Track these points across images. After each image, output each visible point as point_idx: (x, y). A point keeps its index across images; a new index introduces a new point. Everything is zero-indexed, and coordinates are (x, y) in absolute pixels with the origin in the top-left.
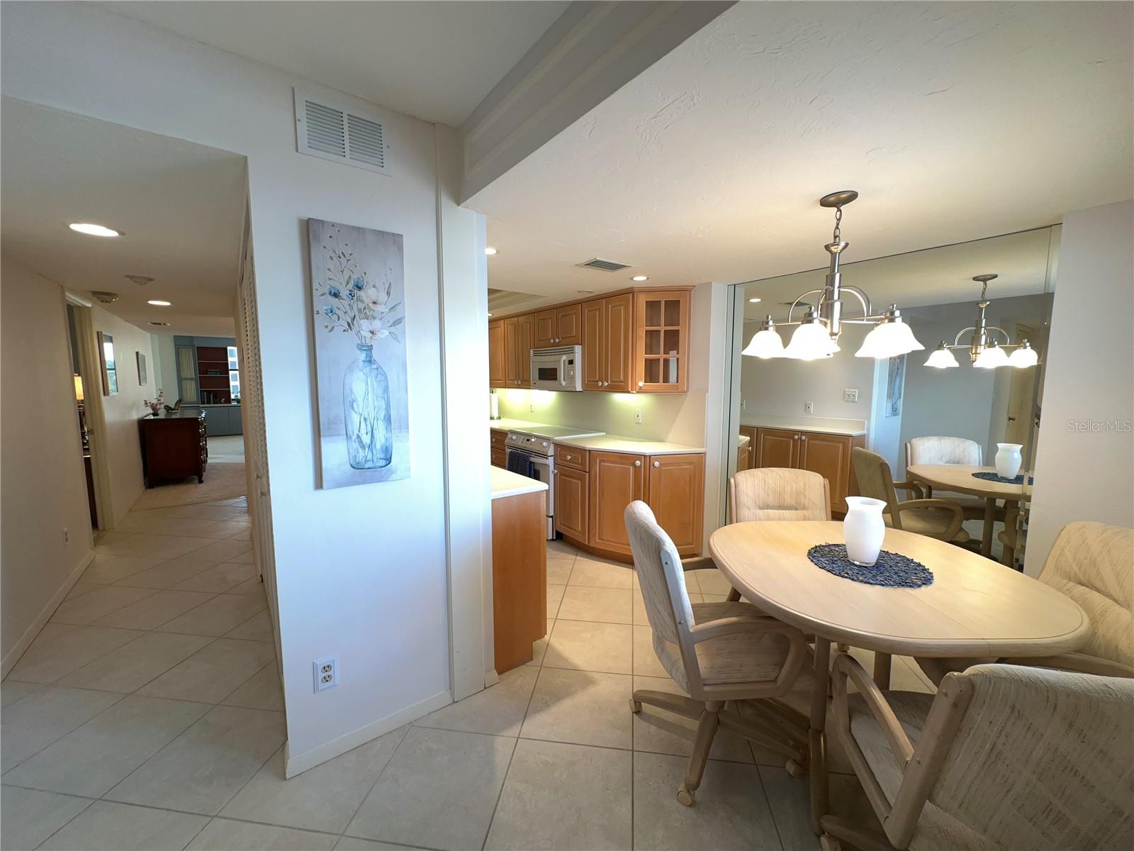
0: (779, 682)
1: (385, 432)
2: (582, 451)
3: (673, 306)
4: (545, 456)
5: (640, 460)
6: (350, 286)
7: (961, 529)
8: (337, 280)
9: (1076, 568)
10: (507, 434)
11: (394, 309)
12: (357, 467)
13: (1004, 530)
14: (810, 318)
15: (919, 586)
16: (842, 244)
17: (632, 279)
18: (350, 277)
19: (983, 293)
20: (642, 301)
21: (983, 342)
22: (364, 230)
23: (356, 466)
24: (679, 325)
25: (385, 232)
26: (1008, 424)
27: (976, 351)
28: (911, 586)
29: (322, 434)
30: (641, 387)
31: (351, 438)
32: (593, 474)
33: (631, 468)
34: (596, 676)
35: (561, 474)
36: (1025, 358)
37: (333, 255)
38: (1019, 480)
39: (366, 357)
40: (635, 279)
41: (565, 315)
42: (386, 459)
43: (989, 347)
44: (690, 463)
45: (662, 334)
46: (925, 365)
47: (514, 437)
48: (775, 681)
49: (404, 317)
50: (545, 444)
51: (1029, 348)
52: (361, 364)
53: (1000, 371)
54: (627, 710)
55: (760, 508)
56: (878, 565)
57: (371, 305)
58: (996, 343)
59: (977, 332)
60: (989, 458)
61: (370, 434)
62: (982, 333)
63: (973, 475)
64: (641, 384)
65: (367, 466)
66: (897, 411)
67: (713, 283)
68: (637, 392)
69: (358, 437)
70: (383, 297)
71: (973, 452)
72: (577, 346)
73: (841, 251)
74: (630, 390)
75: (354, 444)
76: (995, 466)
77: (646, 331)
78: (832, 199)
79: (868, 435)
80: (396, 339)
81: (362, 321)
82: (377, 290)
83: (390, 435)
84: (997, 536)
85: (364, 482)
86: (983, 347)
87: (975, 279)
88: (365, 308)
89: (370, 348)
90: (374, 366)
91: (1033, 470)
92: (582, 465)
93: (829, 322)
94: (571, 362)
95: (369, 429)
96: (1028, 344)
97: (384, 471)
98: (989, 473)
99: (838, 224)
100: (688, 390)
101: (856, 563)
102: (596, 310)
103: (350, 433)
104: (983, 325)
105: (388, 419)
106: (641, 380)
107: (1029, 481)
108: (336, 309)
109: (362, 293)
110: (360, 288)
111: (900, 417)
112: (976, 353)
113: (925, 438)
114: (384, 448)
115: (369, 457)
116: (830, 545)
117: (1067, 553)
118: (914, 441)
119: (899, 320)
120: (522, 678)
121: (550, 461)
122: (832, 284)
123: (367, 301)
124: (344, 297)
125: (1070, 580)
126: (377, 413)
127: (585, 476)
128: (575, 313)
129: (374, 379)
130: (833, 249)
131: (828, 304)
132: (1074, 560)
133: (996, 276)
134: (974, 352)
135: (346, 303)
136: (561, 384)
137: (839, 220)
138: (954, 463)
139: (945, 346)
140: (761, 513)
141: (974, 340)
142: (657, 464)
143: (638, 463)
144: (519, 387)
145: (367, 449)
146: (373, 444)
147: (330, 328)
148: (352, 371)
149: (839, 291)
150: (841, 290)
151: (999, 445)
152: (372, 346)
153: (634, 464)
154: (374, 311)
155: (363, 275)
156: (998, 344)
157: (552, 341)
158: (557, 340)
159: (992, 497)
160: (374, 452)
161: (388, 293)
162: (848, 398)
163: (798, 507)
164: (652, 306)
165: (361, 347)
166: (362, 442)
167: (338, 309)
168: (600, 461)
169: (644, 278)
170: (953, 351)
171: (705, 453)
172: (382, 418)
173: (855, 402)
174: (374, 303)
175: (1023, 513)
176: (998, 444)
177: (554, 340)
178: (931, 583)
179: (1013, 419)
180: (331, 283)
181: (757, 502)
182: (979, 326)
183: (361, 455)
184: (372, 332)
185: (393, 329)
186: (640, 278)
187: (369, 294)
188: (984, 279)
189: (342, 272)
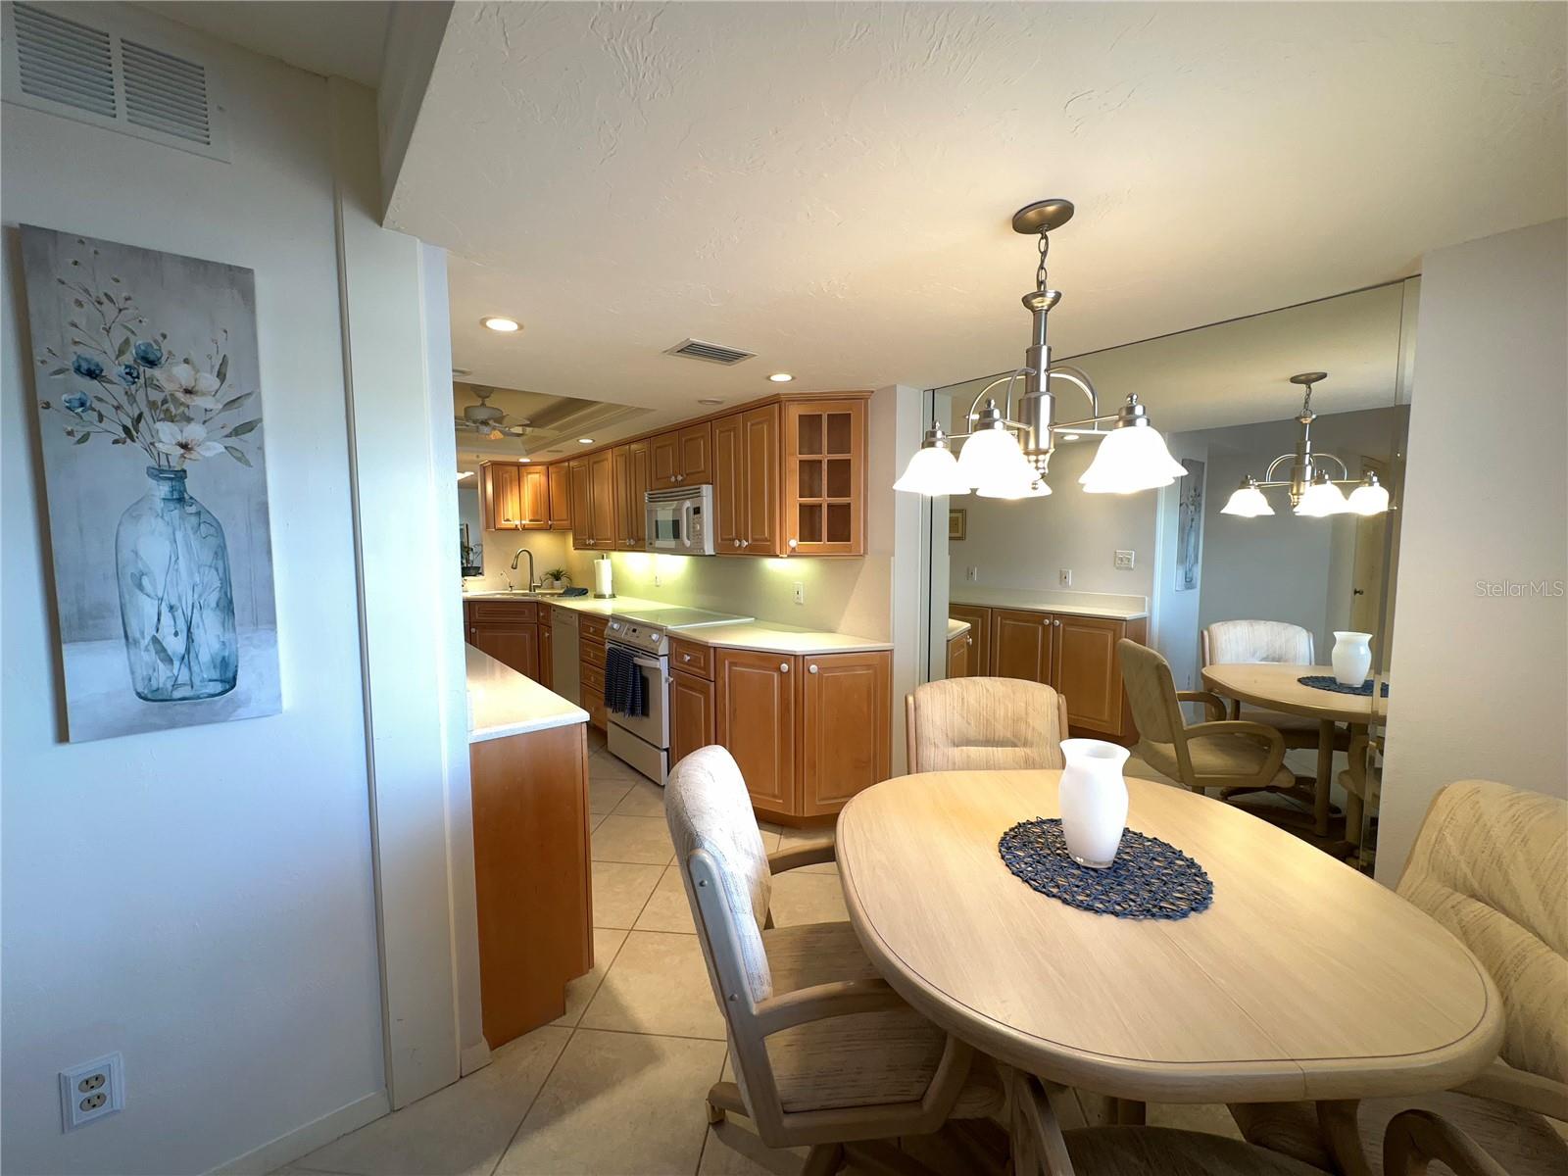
0: (927, 1105)
1: (219, 631)
2: (704, 648)
3: (841, 424)
4: (655, 656)
5: (787, 662)
6: (129, 358)
7: (1283, 767)
8: (94, 344)
9: (1465, 868)
10: (608, 621)
11: (236, 405)
12: (151, 696)
13: (1347, 768)
14: (988, 420)
15: (1184, 915)
16: (1051, 295)
17: (768, 378)
18: (127, 342)
19: (1306, 402)
20: (794, 413)
21: (1308, 476)
22: (158, 256)
23: (149, 696)
24: (849, 452)
25: (209, 262)
26: (1353, 601)
27: (1298, 490)
28: (1168, 917)
29: (64, 635)
30: (794, 549)
31: (136, 642)
32: (720, 683)
33: (776, 675)
34: (665, 1044)
35: (678, 684)
36: (1371, 500)
37: (83, 298)
38: (1366, 689)
39: (172, 492)
40: (774, 378)
41: (691, 439)
42: (222, 681)
43: (1317, 483)
44: (869, 667)
45: (825, 466)
46: (1222, 512)
47: (615, 626)
48: (918, 1102)
49: (260, 420)
50: (655, 637)
51: (1377, 485)
52: (159, 505)
53: (1339, 522)
54: (701, 1116)
55: (956, 744)
56: (1118, 866)
57: (180, 396)
58: (1327, 477)
59: (1299, 461)
60: (1323, 651)
61: (183, 636)
62: (1307, 462)
63: (1300, 680)
64: (793, 543)
65: (177, 694)
66: (1194, 581)
67: (899, 388)
68: (789, 556)
69: (155, 640)
70: (209, 381)
71: (1299, 642)
72: (704, 486)
73: (1050, 306)
74: (778, 553)
75: (146, 657)
76: (1331, 665)
77: (800, 461)
78: (1032, 215)
79: (1150, 618)
80: (242, 458)
81: (159, 425)
82: (194, 367)
83: (232, 635)
84: (1336, 780)
85: (172, 725)
86: (1308, 484)
87: (1295, 380)
88: (165, 402)
89: (181, 475)
90: (193, 509)
91: (1389, 670)
92: (704, 669)
93: (1031, 429)
94: (697, 511)
95: (182, 626)
96: (1375, 479)
97: (220, 704)
98: (1323, 678)
99: (1042, 261)
100: (865, 552)
101: (1079, 860)
102: (730, 431)
103: (134, 632)
104: (1308, 451)
105: (227, 607)
106: (794, 538)
107: (1382, 689)
108: (94, 400)
109: (156, 373)
110: (152, 363)
111: (1197, 592)
112: (1298, 494)
113: (1230, 624)
114: (218, 661)
115: (184, 677)
116: (1043, 822)
117: (1449, 840)
118: (1215, 627)
119: (1141, 422)
120: (535, 1053)
121: (663, 664)
122: (1036, 365)
123: (169, 387)
124: (116, 379)
125: (1456, 890)
126: (200, 596)
127: (708, 686)
128: (702, 437)
129: (190, 532)
130: (1036, 302)
131: (1029, 399)
132: (1462, 853)
133: (1323, 376)
134: (1295, 491)
135: (118, 391)
136: (683, 544)
137: (1044, 254)
138: (1273, 660)
139: (1251, 482)
140: (957, 753)
141: (1295, 473)
142: (814, 668)
143: (785, 667)
144: (632, 549)
145: (177, 664)
146: (192, 655)
147: (78, 436)
148: (138, 517)
149: (1048, 377)
150: (1052, 375)
151: (1338, 635)
152: (185, 471)
153: (779, 669)
154: (188, 406)
155: (160, 339)
156: (1330, 479)
157: (673, 479)
158: (680, 478)
159: (1328, 719)
160: (195, 668)
161: (221, 376)
162: (1121, 564)
163: (1016, 741)
164: (809, 423)
165: (157, 473)
166: (164, 650)
167: (100, 400)
168: (732, 664)
169: (788, 378)
170: (1264, 491)
171: (891, 651)
172: (214, 605)
173: (1131, 569)
174: (188, 392)
175: (1374, 744)
176: (1335, 634)
177: (676, 477)
178: (1206, 908)
179: (1361, 593)
180: (79, 349)
181: (950, 735)
182: (1301, 453)
183: (163, 675)
184: (184, 446)
185: (233, 442)
186: (781, 378)
187: (174, 375)
188: (1308, 380)
189: (108, 331)
